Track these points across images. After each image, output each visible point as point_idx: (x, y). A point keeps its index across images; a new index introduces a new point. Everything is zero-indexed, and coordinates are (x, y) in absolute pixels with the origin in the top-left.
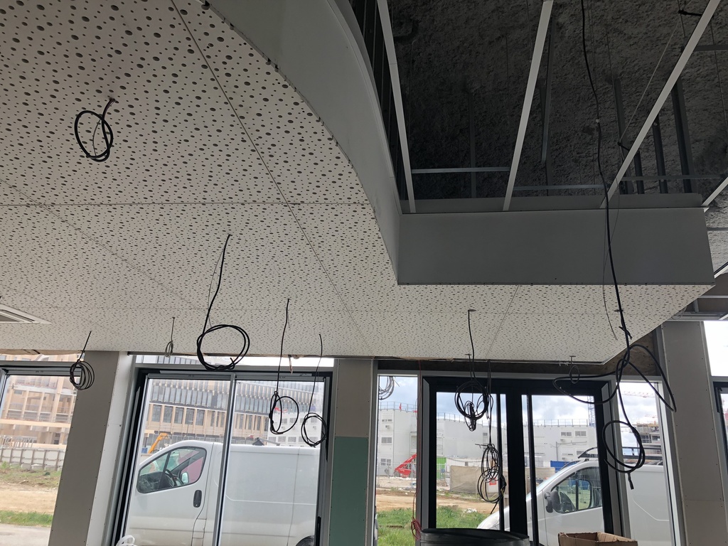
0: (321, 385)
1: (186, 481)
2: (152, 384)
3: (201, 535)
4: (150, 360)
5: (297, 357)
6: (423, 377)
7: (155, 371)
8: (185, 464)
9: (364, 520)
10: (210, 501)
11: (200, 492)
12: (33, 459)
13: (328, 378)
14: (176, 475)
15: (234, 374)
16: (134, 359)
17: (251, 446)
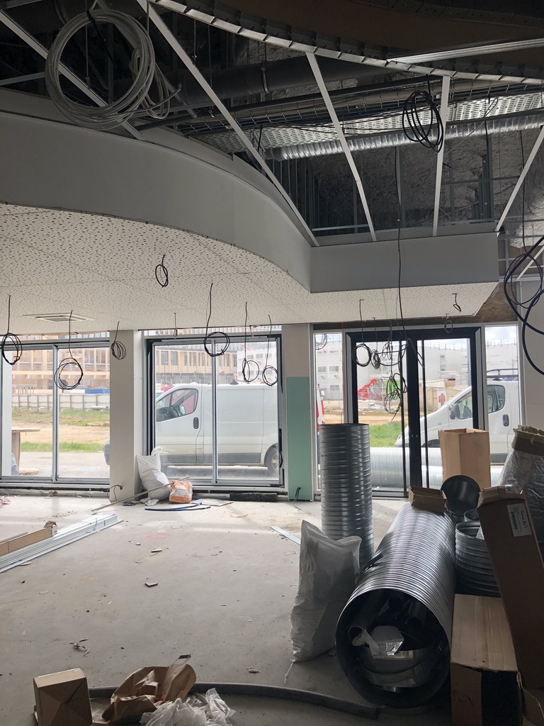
0: (274, 344)
1: (184, 413)
2: (158, 350)
3: (201, 447)
4: (152, 334)
5: (255, 326)
6: (346, 333)
7: (158, 340)
8: (181, 401)
9: (310, 429)
10: (206, 424)
11: (197, 418)
12: (38, 403)
13: (279, 338)
14: (177, 408)
15: (213, 340)
16: (143, 334)
17: (229, 385)
